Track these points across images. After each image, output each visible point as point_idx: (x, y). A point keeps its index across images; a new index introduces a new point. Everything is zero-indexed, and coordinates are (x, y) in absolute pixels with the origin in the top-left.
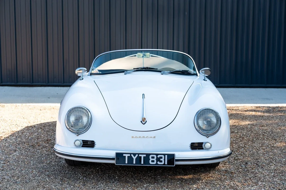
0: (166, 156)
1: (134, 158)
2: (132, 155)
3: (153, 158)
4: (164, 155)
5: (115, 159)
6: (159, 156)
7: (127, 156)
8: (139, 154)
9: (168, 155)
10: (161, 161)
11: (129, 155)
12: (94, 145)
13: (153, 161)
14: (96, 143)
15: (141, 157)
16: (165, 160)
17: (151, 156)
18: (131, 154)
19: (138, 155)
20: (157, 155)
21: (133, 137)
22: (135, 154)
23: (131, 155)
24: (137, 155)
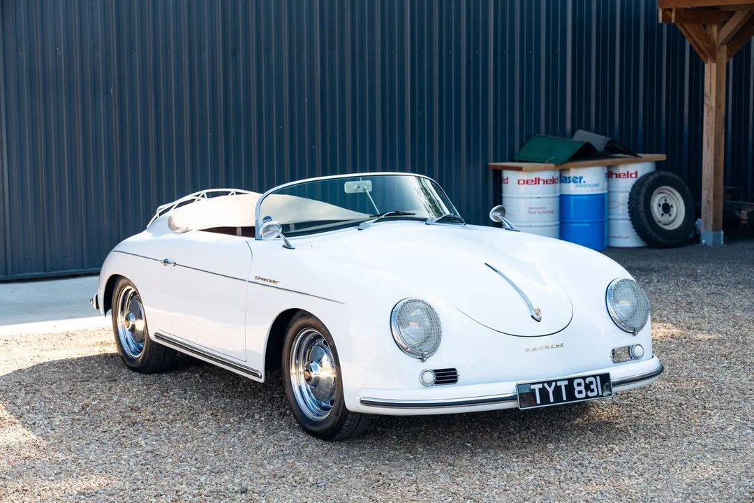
0: (598, 378)
1: (551, 390)
2: (546, 385)
3: (579, 385)
4: (595, 376)
5: (517, 399)
6: (588, 380)
7: (537, 387)
8: (556, 381)
9: (600, 375)
10: (592, 391)
11: (541, 386)
12: (456, 377)
13: (580, 392)
14: (458, 373)
15: (560, 386)
16: (597, 386)
17: (576, 382)
18: (543, 383)
19: (556, 384)
20: (584, 378)
21: (527, 350)
22: (549, 383)
23: (543, 386)
24: (554, 384)
